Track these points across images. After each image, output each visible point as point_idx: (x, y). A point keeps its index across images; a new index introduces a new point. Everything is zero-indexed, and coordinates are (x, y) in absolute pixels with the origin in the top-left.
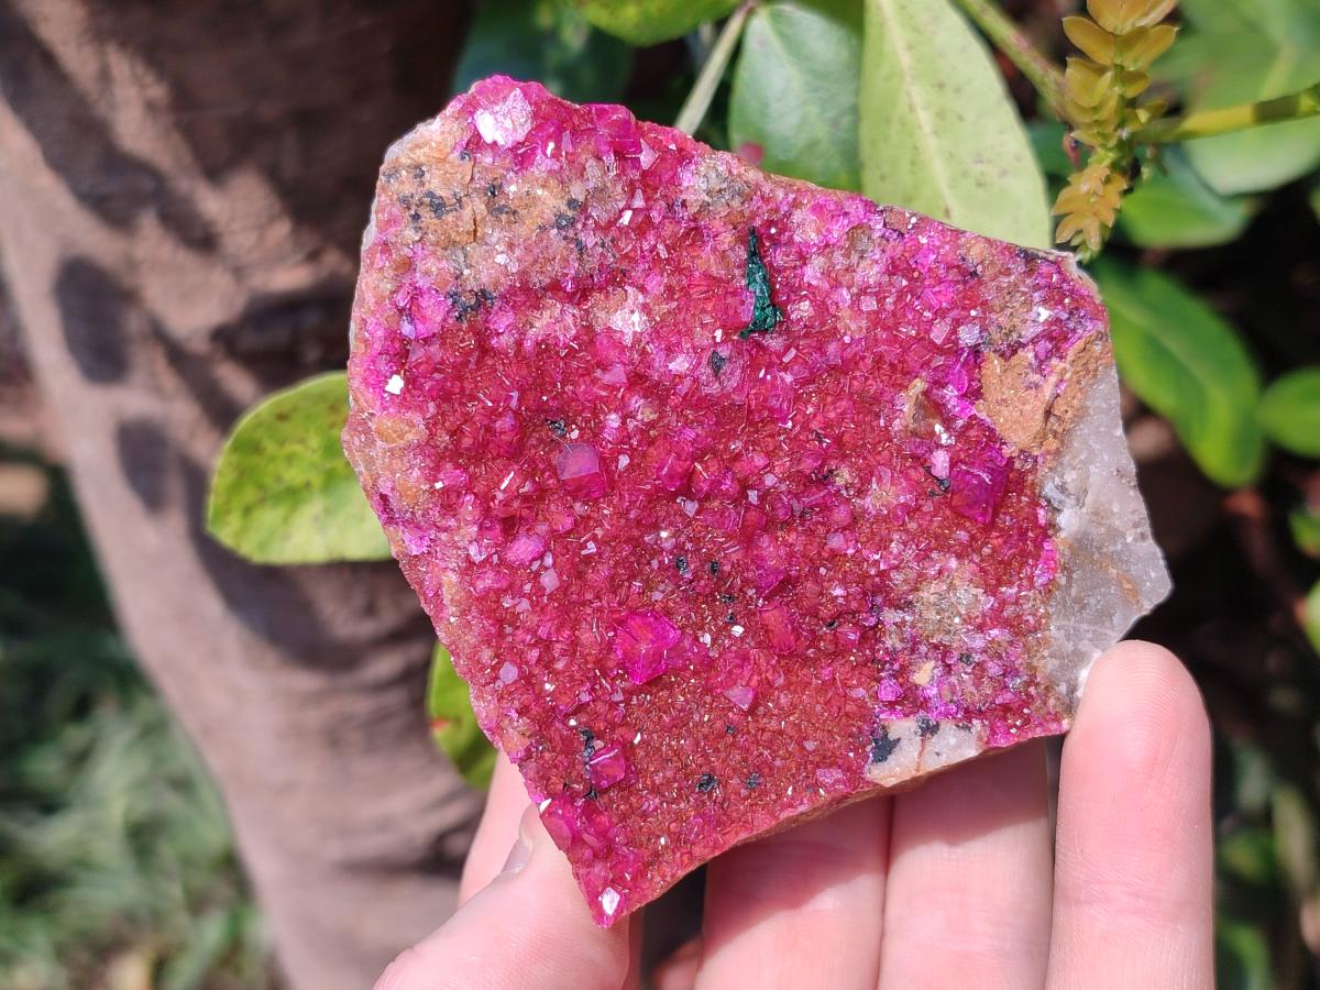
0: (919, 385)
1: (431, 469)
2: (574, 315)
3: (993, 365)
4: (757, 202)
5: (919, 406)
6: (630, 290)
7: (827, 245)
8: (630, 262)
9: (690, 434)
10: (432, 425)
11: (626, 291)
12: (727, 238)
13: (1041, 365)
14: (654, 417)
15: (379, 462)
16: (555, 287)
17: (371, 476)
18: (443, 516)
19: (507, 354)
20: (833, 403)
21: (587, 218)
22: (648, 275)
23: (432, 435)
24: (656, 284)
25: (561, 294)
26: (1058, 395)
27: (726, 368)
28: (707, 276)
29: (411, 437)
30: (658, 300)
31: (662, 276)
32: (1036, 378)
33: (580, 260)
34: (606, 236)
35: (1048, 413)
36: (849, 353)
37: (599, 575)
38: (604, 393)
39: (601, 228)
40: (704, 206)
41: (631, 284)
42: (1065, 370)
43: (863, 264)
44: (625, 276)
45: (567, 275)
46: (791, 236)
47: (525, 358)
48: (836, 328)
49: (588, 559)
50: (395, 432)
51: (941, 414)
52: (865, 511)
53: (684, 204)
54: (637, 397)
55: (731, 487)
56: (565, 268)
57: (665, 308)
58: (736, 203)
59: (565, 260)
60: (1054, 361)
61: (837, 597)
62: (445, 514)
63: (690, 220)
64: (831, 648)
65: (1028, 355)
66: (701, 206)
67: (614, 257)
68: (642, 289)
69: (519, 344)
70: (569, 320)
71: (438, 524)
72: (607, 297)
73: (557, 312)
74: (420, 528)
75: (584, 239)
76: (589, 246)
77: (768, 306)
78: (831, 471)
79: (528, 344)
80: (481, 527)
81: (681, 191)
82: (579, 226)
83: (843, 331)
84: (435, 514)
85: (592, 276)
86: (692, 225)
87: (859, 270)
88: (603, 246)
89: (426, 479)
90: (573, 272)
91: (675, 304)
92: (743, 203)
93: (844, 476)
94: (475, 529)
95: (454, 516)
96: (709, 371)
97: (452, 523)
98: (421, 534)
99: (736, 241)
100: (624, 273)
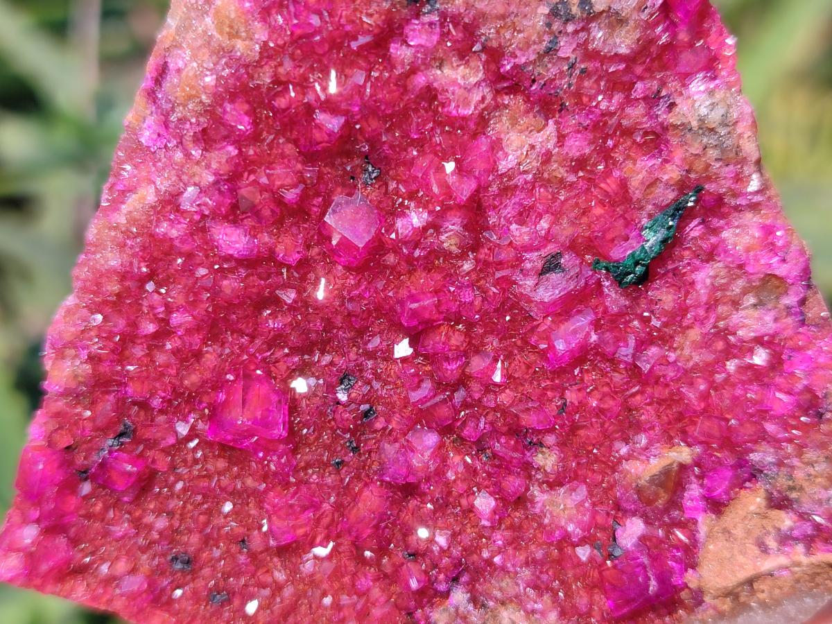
0: (683, 454)
1: (227, 91)
2: (483, 98)
3: (752, 500)
4: (728, 171)
5: (666, 472)
6: (551, 126)
7: (741, 267)
8: (576, 104)
9: (467, 296)
10: (267, 54)
11: (547, 125)
12: (672, 173)
13: (786, 539)
14: (455, 249)
15: (191, 35)
16: (494, 55)
17: (174, 40)
18: (196, 140)
19: (393, 67)
20: (604, 395)
21: (583, 29)
22: (578, 132)
23: (258, 64)
24: (577, 146)
25: (493, 67)
26: (772, 575)
27: (554, 277)
28: (623, 184)
29: (240, 46)
30: (565, 160)
31: (589, 144)
32: (772, 543)
33: (541, 56)
34: (582, 61)
35: (750, 582)
36: (659, 371)
37: (273, 322)
38: (435, 189)
39: (586, 49)
40: (685, 127)
41: (557, 123)
42: (798, 564)
43: (751, 312)
44: (560, 111)
45: (516, 57)
46: (722, 228)
47: (405, 87)
48: (672, 337)
49: (277, 302)
50: (231, 27)
51: (674, 492)
52: (533, 502)
53: (672, 106)
54: (459, 221)
55: (452, 371)
56: (521, 49)
57: (561, 172)
58: (714, 154)
59: (528, 44)
60: (800, 548)
61: (436, 543)
62: (198, 140)
63: (662, 124)
64: (389, 570)
65: (786, 521)
66: (683, 124)
67: (570, 85)
68: (561, 138)
69: (414, 70)
70: (476, 97)
71: (184, 140)
72: (527, 112)
73: (473, 80)
74: (167, 127)
75: (562, 44)
76: (561, 54)
77: (643, 265)
78: (541, 445)
79: (420, 80)
80: (216, 183)
81: (681, 94)
82: (570, 28)
83: (675, 345)
84: (189, 132)
85: (534, 81)
86: (658, 130)
87: (742, 313)
88: (572, 66)
89: (215, 95)
90: (523, 60)
91: (572, 178)
92: (717, 160)
93: (547, 460)
94: (211, 179)
95: (205, 149)
96: (539, 264)
97: (196, 153)
98: (163, 132)
99: (677, 183)
100: (562, 108)
